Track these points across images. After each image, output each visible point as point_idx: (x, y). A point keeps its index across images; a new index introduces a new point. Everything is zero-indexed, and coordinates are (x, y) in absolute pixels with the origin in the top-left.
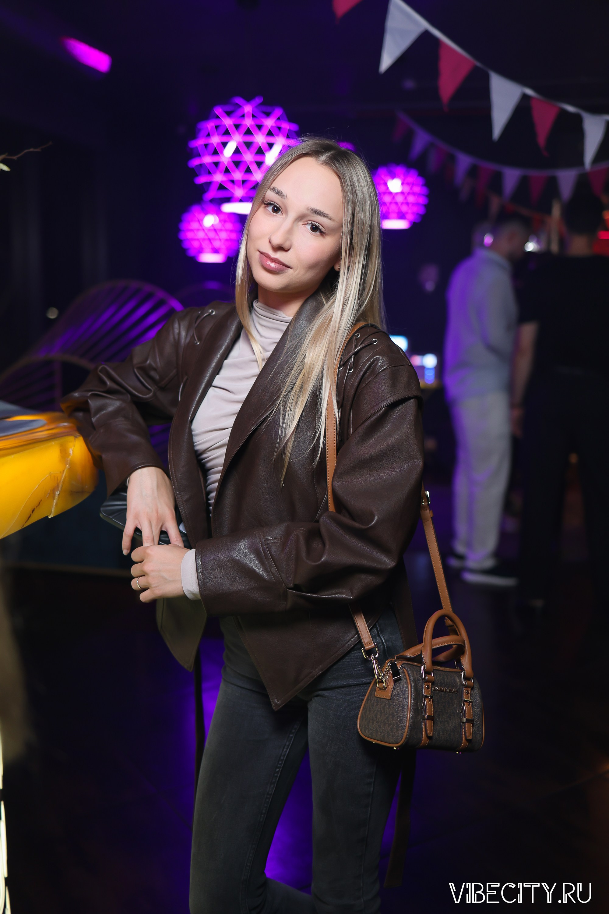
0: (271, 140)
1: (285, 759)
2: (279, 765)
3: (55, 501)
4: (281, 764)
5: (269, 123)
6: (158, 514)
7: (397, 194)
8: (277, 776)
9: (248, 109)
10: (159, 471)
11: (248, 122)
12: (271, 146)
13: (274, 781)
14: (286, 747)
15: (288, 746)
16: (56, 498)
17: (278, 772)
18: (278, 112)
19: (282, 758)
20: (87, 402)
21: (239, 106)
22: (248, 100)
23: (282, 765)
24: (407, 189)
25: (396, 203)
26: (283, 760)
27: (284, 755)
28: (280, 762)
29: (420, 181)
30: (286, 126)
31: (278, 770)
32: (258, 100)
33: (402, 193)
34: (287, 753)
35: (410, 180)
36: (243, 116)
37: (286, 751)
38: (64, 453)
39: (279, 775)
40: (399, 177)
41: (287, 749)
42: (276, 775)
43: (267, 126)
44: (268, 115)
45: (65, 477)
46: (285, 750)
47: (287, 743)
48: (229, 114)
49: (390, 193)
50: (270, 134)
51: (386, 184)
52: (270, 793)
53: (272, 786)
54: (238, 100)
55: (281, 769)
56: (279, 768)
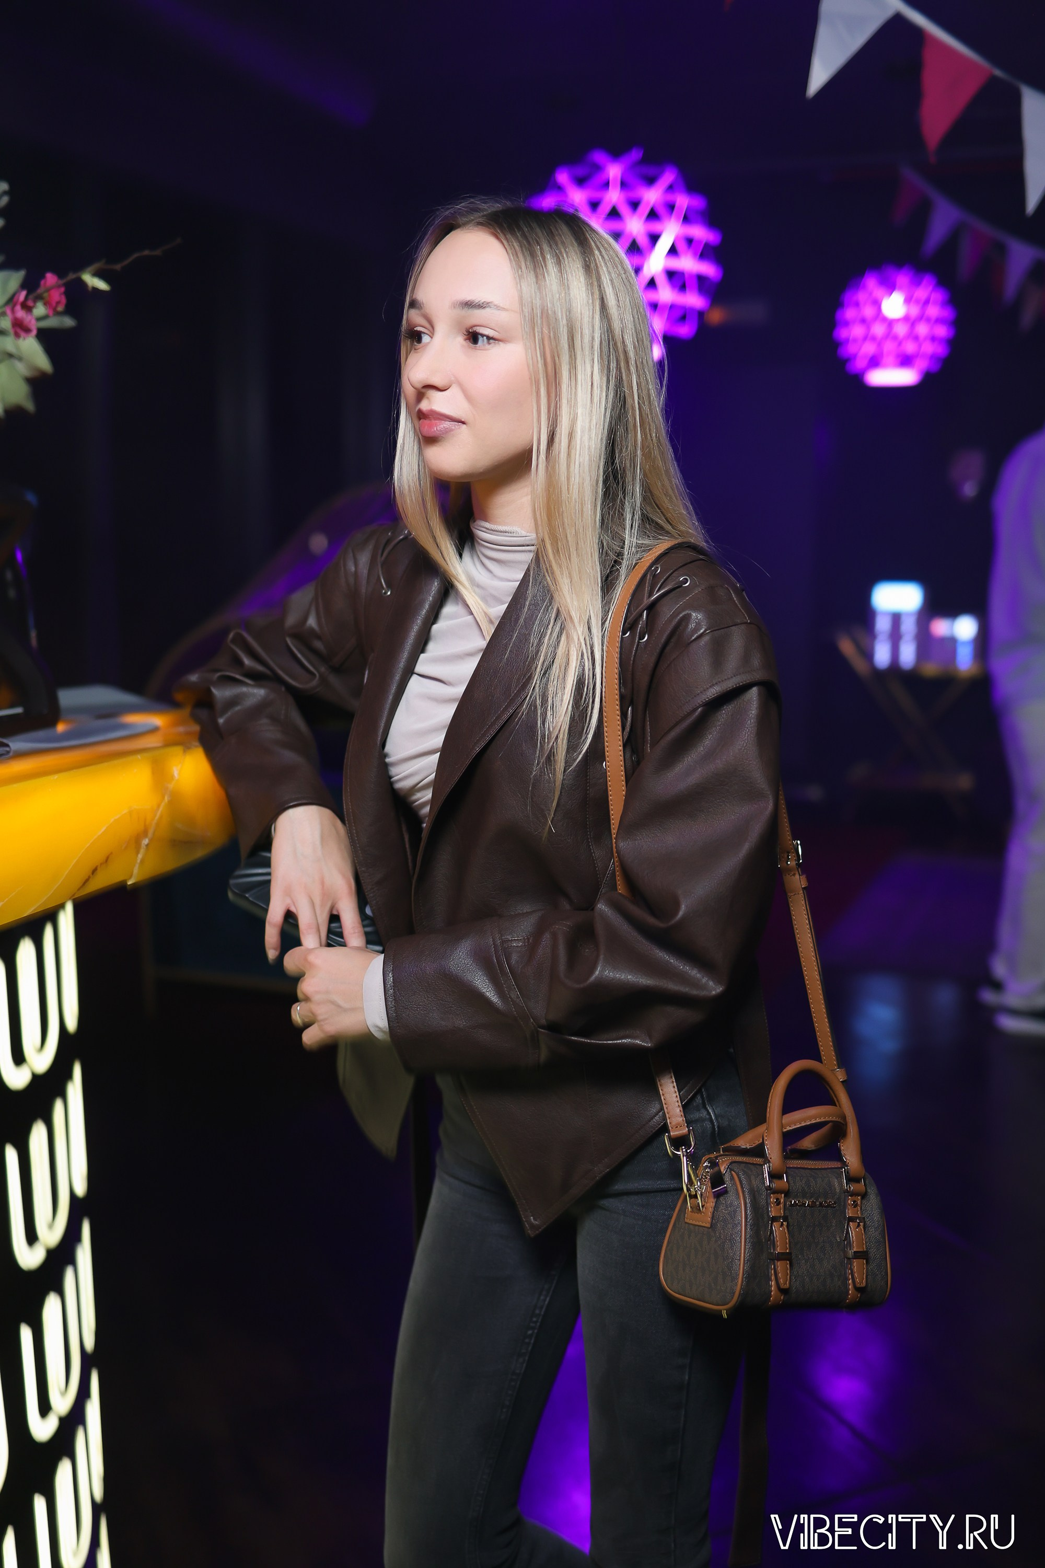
0: (655, 227)
1: (542, 1313)
2: (532, 1325)
3: (140, 856)
4: (536, 1322)
5: (652, 196)
6: (323, 886)
7: (898, 320)
8: (528, 1344)
9: (614, 171)
10: (327, 813)
11: (614, 196)
12: (654, 238)
13: (523, 1351)
16: (142, 851)
17: (531, 1335)
18: (668, 178)
19: (537, 1312)
20: (209, 692)
21: (599, 169)
22: (616, 155)
23: (538, 1324)
24: (915, 311)
25: (895, 338)
26: (539, 1315)
27: (542, 1308)
28: (534, 1319)
29: (937, 296)
30: (683, 201)
31: (530, 1332)
32: (636, 155)
33: (906, 319)
34: (547, 1302)
35: (920, 293)
36: (606, 185)
37: (545, 1300)
38: (160, 775)
39: (532, 1341)
40: (901, 289)
42: (527, 1340)
43: (648, 203)
44: (650, 181)
45: (161, 817)
46: (542, 1298)
48: (580, 182)
49: (885, 319)
50: (653, 216)
51: (877, 304)
53: (521, 1360)
54: (598, 157)
55: (536, 1331)
56: (533, 1329)
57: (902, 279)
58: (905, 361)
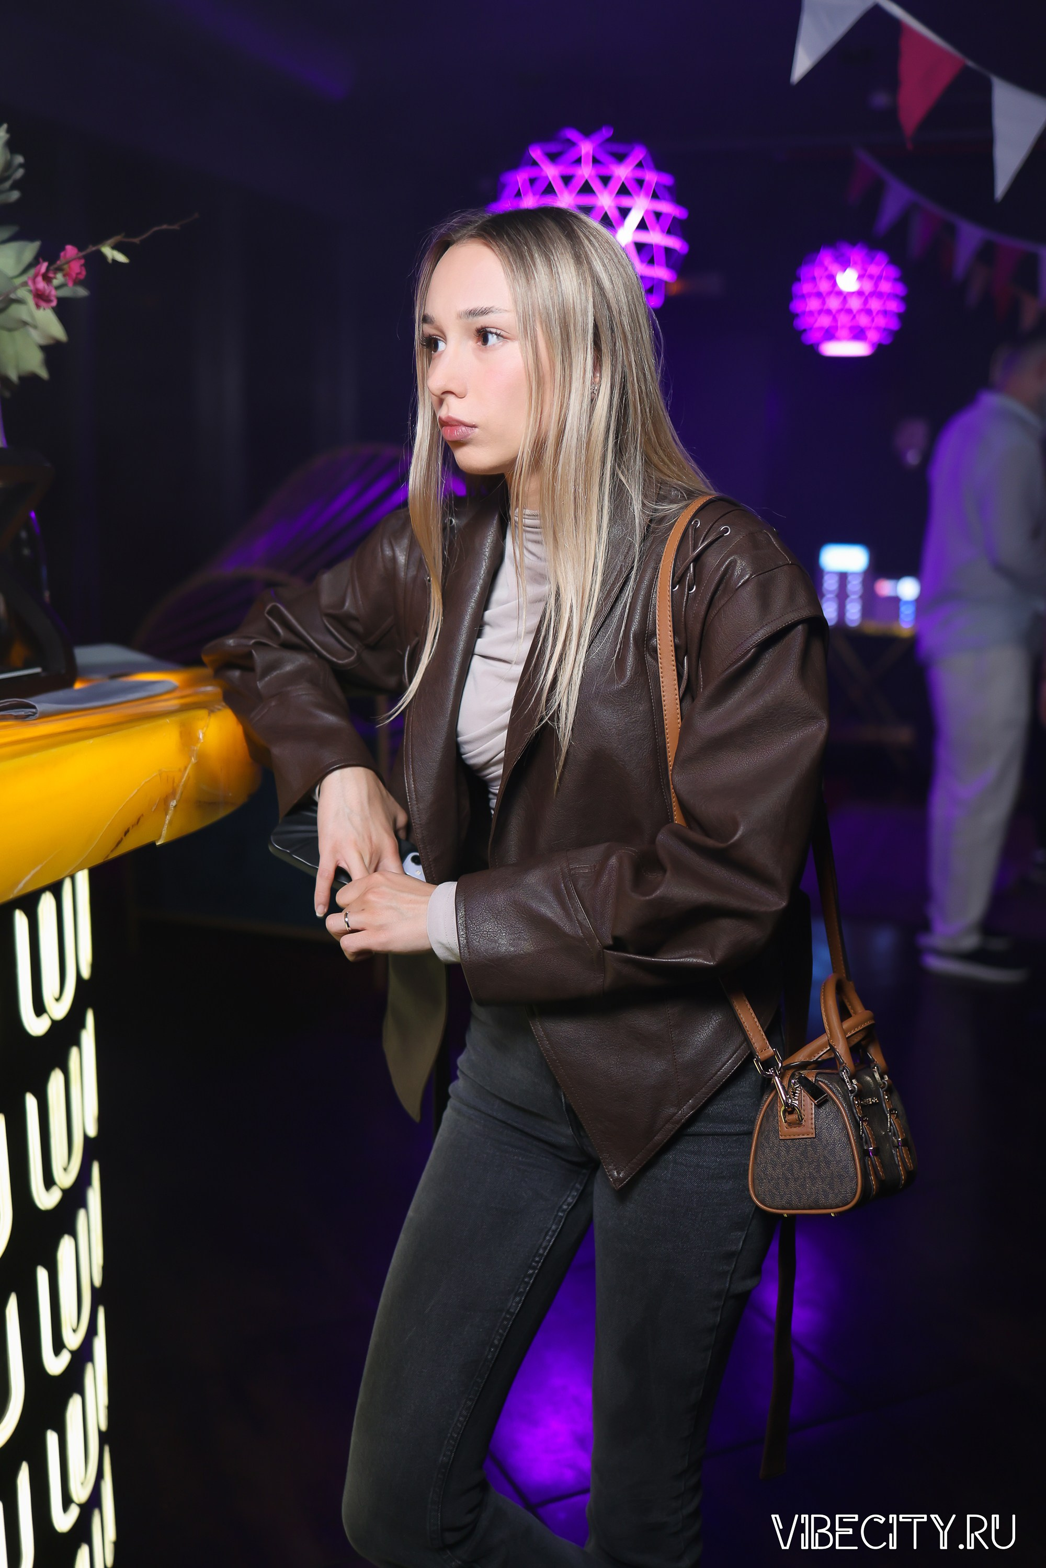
0: (626, 202)
1: (545, 1254)
2: (534, 1264)
3: (168, 817)
4: (538, 1262)
5: (623, 172)
6: (371, 845)
7: (852, 294)
8: (527, 1283)
9: (586, 148)
10: (371, 773)
11: (586, 172)
12: (624, 212)
13: (521, 1290)
14: (550, 1233)
15: (554, 1231)
16: (171, 812)
17: (531, 1275)
18: (639, 154)
19: (541, 1251)
20: (250, 655)
21: (572, 144)
22: (587, 134)
23: (540, 1264)
24: (868, 287)
25: (849, 311)
26: (542, 1255)
27: (545, 1248)
28: (537, 1259)
29: (893, 272)
30: (651, 177)
31: (531, 1272)
32: (606, 133)
33: (860, 293)
35: (874, 269)
36: (578, 162)
37: (549, 1241)
38: (187, 737)
40: (855, 265)
41: (552, 1237)
43: (619, 178)
44: (620, 158)
45: (188, 777)
47: (554, 1227)
48: (554, 158)
49: (840, 293)
50: (624, 191)
51: (832, 278)
52: (512, 1310)
53: (517, 1299)
54: (571, 134)
56: (534, 1268)
57: (856, 255)
58: (858, 334)
